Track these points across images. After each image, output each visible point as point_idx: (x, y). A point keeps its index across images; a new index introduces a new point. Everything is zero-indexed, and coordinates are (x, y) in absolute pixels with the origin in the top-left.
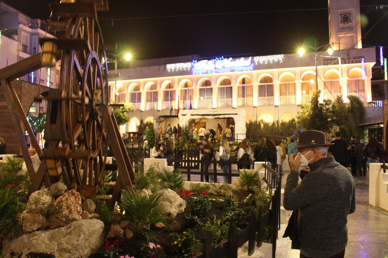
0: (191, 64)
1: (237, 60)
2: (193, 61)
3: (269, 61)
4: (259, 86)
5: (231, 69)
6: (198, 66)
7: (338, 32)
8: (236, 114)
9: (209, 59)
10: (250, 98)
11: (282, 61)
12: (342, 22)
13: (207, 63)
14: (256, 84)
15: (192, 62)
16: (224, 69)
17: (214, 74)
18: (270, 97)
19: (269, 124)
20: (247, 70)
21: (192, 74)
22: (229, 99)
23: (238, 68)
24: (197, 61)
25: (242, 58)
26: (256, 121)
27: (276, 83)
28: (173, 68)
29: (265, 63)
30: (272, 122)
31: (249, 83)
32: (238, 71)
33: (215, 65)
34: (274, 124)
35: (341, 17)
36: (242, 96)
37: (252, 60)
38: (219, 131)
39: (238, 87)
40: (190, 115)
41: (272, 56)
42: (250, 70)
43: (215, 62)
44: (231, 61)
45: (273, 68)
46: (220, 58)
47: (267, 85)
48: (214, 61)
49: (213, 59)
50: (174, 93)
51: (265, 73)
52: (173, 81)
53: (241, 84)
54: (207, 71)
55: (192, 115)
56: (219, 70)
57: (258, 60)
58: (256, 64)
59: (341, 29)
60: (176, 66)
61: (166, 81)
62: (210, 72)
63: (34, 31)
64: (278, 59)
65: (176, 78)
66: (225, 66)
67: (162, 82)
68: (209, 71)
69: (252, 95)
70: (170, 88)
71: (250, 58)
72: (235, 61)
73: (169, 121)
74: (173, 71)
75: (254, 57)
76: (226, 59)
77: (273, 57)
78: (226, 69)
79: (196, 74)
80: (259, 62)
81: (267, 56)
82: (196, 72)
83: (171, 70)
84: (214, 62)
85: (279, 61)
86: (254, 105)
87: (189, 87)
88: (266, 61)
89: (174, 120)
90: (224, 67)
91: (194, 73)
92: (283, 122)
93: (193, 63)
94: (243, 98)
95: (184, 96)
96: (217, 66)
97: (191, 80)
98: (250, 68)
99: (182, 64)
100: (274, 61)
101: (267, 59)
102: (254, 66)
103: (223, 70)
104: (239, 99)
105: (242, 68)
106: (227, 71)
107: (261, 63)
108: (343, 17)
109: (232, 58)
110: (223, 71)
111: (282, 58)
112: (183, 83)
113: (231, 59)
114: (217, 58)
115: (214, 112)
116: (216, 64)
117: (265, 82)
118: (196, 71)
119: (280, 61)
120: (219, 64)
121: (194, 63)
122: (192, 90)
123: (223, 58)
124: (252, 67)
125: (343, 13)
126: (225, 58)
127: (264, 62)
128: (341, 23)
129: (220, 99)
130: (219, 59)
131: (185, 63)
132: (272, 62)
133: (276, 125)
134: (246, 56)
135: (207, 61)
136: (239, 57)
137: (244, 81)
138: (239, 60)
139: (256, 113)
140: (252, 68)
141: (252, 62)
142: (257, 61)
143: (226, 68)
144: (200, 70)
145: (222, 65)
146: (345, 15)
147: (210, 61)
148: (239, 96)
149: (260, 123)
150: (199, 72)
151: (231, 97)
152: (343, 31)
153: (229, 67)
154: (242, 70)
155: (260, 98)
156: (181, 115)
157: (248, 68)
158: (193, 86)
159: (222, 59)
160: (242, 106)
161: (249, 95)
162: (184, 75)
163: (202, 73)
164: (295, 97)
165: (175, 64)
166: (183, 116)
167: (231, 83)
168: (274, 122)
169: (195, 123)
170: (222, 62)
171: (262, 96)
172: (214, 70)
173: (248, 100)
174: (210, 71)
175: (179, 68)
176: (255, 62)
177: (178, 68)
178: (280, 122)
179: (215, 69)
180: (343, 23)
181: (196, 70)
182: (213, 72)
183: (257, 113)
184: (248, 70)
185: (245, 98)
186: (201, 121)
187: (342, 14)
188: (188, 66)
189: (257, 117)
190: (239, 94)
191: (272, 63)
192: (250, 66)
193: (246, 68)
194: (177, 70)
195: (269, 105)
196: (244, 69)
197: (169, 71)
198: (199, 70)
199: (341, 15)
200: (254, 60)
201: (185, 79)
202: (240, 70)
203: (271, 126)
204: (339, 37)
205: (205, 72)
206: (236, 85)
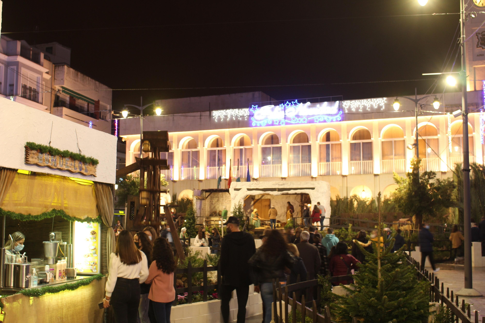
0: (249, 110)
1: (318, 105)
2: (253, 106)
3: (365, 108)
4: (351, 144)
5: (309, 119)
6: (259, 114)
7: (473, 60)
8: (313, 189)
9: (276, 104)
10: (338, 162)
11: (384, 108)
12: (480, 45)
13: (273, 110)
14: (346, 142)
15: (251, 107)
16: (298, 119)
17: (283, 127)
18: (367, 161)
19: (365, 202)
20: (332, 121)
21: (251, 126)
22: (306, 164)
23: (319, 118)
24: (258, 107)
25: (326, 103)
26: (346, 198)
27: (377, 140)
28: (222, 117)
29: (360, 110)
30: (370, 199)
31: (336, 140)
32: (320, 122)
33: (285, 113)
34: (373, 202)
35: (478, 38)
36: (325, 160)
37: (339, 106)
38: (290, 213)
39: (320, 146)
40: (247, 190)
41: (369, 100)
42: (337, 121)
43: (285, 109)
44: (309, 107)
45: (372, 119)
46: (292, 102)
47: (363, 143)
48: (284, 106)
49: (282, 104)
50: (223, 154)
51: (359, 125)
52: (223, 135)
53: (324, 141)
54: (273, 122)
55: (249, 190)
56: (290, 119)
57: (349, 105)
58: (347, 111)
59: (478, 56)
60: (227, 113)
61: (212, 135)
62: (277, 124)
63: (12, 59)
64: (379, 105)
65: (227, 131)
66: (300, 115)
67: (205, 138)
68: (276, 122)
69: (340, 158)
70: (218, 146)
71: (338, 102)
72: (315, 107)
73: (216, 197)
74: (222, 120)
75: (343, 102)
76: (301, 103)
77: (371, 100)
78: (302, 120)
79: (256, 126)
80: (349, 109)
81: (362, 100)
82: (256, 124)
83: (219, 119)
84: (283, 108)
85: (379, 107)
86: (344, 174)
87: (246, 145)
88: (361, 107)
89: (224, 196)
90: (298, 116)
91: (253, 124)
92: (386, 198)
93: (251, 110)
94: (327, 163)
95: (238, 159)
96: (288, 115)
97: (250, 134)
98: (337, 118)
99: (236, 110)
100: (372, 107)
101: (363, 104)
102: (343, 114)
103: (296, 121)
104: (321, 163)
105: (326, 118)
106: (303, 122)
107: (354, 110)
108: (481, 38)
109: (311, 102)
110: (296, 123)
111: (384, 103)
112: (236, 138)
113: (308, 103)
114: (287, 102)
115: (281, 185)
116: (286, 111)
117: (360, 139)
118: (256, 122)
119: (382, 107)
120: (291, 111)
121: (254, 108)
122: (251, 149)
123: (297, 103)
124: (340, 116)
125: (480, 32)
126: (299, 102)
127: (358, 109)
128: (477, 47)
129: (293, 164)
130: (292, 104)
131: (240, 110)
132: (369, 108)
133: (377, 203)
134: (331, 99)
135: (273, 106)
136: (322, 101)
137: (328, 137)
138: (320, 106)
139: (346, 186)
140: (340, 118)
141: (340, 108)
142: (347, 107)
143: (302, 117)
144: (263, 120)
145: (296, 113)
146: (483, 35)
147: (277, 107)
148: (320, 160)
149: (352, 199)
150: (261, 122)
151: (310, 161)
152: (481, 60)
153: (307, 115)
154: (325, 121)
155: (352, 162)
156: (233, 189)
157: (334, 118)
158: (252, 144)
159: (295, 104)
160: (326, 175)
161: (336, 158)
162: (239, 127)
163: (265, 125)
164: (405, 161)
165: (225, 110)
166: (236, 191)
167: (309, 140)
168: (373, 199)
169: (255, 200)
170: (295, 108)
171: (356, 160)
172: (283, 121)
173: (334, 165)
174: (278, 122)
175: (232, 116)
176: (345, 108)
177: (229, 117)
178: (382, 199)
179: (285, 118)
180: (480, 47)
181: (257, 120)
182: (283, 123)
183: (348, 186)
184: (334, 120)
185: (331, 163)
186: (263, 198)
187: (479, 34)
188: (244, 113)
189: (348, 191)
190: (322, 157)
191: (369, 110)
192: (336, 114)
193: (331, 118)
194: (228, 119)
195: (365, 173)
196: (328, 119)
197: (216, 121)
198: (261, 120)
199: (477, 35)
200: (344, 106)
201: (240, 133)
202: (322, 120)
203: (369, 205)
204: (475, 68)
205: (270, 123)
206: (316, 143)
